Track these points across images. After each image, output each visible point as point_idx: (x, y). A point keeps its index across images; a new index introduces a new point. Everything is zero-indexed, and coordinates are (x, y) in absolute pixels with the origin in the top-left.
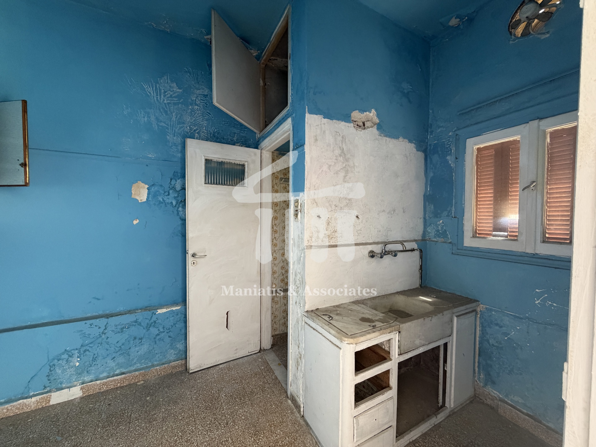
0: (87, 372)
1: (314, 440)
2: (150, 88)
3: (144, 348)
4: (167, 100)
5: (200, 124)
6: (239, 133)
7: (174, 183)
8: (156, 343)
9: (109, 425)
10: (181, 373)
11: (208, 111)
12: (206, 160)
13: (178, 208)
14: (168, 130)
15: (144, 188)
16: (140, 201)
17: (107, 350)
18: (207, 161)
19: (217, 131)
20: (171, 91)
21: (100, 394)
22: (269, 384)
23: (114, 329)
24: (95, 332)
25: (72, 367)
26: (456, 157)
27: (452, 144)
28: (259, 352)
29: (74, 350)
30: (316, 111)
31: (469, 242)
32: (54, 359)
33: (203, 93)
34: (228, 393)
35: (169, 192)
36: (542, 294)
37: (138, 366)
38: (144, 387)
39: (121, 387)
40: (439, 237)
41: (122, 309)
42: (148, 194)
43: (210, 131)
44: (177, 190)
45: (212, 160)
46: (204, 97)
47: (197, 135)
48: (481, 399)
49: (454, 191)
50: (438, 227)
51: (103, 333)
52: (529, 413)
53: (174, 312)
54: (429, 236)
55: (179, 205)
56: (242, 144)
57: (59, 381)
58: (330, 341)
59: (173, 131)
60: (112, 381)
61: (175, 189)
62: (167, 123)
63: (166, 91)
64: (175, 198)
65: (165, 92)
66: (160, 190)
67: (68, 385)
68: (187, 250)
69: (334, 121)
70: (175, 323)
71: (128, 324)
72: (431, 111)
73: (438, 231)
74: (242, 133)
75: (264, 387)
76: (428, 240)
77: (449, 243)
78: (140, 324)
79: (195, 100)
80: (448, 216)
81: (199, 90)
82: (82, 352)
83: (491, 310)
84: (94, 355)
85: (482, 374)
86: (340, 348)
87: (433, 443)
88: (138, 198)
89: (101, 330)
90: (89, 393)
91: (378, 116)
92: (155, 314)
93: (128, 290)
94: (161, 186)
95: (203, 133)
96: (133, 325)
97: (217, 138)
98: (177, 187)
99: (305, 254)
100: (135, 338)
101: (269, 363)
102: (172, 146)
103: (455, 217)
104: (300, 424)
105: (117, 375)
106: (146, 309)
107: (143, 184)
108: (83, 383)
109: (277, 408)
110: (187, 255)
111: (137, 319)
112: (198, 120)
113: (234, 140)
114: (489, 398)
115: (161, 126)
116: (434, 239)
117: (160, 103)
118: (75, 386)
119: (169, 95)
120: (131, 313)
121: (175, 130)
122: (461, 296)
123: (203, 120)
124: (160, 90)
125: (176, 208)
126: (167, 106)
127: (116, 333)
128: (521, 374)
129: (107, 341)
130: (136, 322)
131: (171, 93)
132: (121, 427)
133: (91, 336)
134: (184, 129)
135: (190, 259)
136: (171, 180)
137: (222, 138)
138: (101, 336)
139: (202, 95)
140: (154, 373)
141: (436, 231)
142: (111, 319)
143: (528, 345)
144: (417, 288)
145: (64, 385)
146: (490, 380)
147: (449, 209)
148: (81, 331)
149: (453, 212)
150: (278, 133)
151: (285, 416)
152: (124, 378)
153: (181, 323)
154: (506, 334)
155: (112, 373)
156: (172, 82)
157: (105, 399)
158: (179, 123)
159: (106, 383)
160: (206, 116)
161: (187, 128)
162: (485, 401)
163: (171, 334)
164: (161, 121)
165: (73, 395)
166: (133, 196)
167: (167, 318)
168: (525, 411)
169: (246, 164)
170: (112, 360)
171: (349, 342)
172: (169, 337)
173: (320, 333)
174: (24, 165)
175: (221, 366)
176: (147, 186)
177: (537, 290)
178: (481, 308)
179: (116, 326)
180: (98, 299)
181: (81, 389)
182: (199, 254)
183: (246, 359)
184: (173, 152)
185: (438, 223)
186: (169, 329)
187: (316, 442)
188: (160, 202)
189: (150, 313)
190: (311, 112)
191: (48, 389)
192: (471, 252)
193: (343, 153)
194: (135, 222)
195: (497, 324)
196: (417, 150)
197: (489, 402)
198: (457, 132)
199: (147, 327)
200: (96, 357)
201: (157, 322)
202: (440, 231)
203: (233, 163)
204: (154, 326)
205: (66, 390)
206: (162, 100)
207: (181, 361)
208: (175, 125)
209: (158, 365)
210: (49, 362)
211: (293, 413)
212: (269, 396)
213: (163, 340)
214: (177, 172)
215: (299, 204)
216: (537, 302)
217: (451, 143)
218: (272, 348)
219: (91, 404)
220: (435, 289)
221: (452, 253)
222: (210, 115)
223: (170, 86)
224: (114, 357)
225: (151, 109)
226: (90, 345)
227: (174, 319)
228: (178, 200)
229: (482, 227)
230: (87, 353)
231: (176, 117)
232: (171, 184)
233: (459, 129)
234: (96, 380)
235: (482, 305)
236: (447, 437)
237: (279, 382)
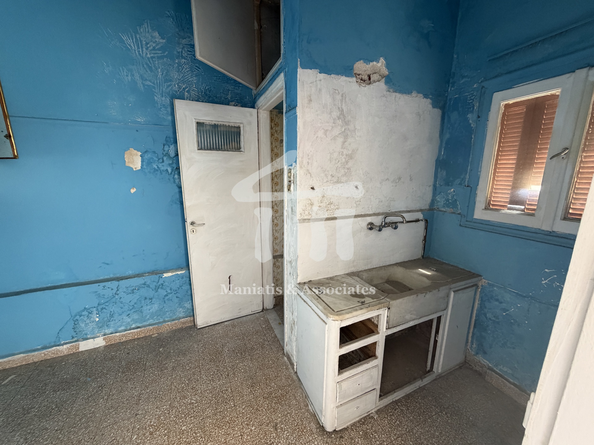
0: (107, 325)
1: (304, 394)
2: (130, 40)
3: (155, 307)
4: (150, 54)
5: (190, 81)
6: (233, 89)
7: (168, 149)
8: (165, 302)
9: (127, 370)
10: (190, 328)
11: (197, 65)
12: (197, 123)
13: (174, 175)
14: (155, 89)
15: (137, 155)
16: (134, 170)
17: (122, 308)
18: (199, 125)
19: (208, 89)
20: (154, 43)
21: (120, 344)
22: (268, 341)
23: (125, 291)
24: (108, 293)
25: (93, 322)
26: (478, 116)
27: (476, 99)
28: (262, 311)
29: (92, 308)
30: (310, 64)
31: (479, 214)
32: (76, 316)
33: (190, 43)
34: (231, 348)
35: (163, 159)
36: (550, 274)
37: (151, 321)
38: (158, 339)
39: (138, 339)
40: (448, 207)
41: (131, 272)
42: (142, 162)
43: (200, 89)
44: (171, 156)
45: (204, 123)
46: (191, 47)
47: (187, 94)
48: (471, 366)
49: (471, 156)
50: (448, 196)
51: (116, 294)
52: (516, 383)
53: (179, 276)
54: (437, 206)
55: (175, 172)
56: (238, 102)
57: (84, 333)
58: (318, 315)
59: (161, 91)
60: (129, 334)
61: (169, 155)
62: (153, 81)
63: (147, 42)
64: (170, 165)
65: (147, 44)
66: (153, 157)
67: (92, 336)
68: (185, 218)
69: (333, 76)
70: (181, 285)
71: (137, 286)
72: (455, 56)
73: (448, 200)
74: (237, 89)
75: (264, 344)
76: (436, 210)
77: (458, 214)
78: (148, 286)
79: (182, 52)
80: (460, 184)
81: (185, 38)
82: (100, 310)
83: (493, 286)
84: (111, 312)
85: (474, 344)
86: (326, 323)
87: (414, 403)
88: (131, 166)
89: (114, 291)
90: (111, 342)
91: (388, 66)
92: (162, 277)
93: (134, 256)
94: (154, 152)
95: (192, 91)
96: (142, 287)
97: (210, 97)
98: (170, 153)
99: (297, 227)
100: (146, 298)
101: (270, 322)
102: (161, 108)
103: (468, 186)
104: (293, 379)
105: (134, 329)
106: (153, 273)
107: (135, 151)
108: (105, 335)
109: (274, 364)
110: (186, 223)
111: (145, 282)
112: (187, 77)
113: (227, 98)
114: (479, 365)
115: (147, 85)
116: (442, 209)
117: (143, 57)
118: (99, 337)
119: (152, 48)
120: (139, 277)
121: (162, 89)
122: (464, 270)
123: (192, 76)
124: (141, 41)
125: (172, 175)
126: (151, 62)
127: (128, 294)
128: (514, 348)
129: (121, 300)
130: (144, 284)
131: (154, 45)
132: (137, 373)
133: (106, 297)
134: (172, 87)
135: (189, 228)
136: (164, 146)
137: (214, 96)
138: (115, 297)
139: (188, 45)
140: (166, 328)
141: (445, 200)
142: (122, 282)
143: (526, 322)
144: (419, 259)
145: (89, 336)
146: (482, 350)
147: (462, 177)
148: (96, 292)
149: (467, 180)
150: (272, 90)
151: (280, 371)
152: (140, 331)
153: (187, 285)
154: (505, 310)
155: (129, 327)
156: (153, 30)
157: (125, 348)
158: (166, 81)
159: (125, 335)
160: (195, 71)
161: (175, 86)
162: (474, 367)
163: (178, 295)
164: (146, 80)
165: (98, 344)
166: (127, 164)
167: (173, 281)
168: (512, 381)
169: (241, 126)
170: (127, 316)
171: (334, 319)
172: (177, 297)
173: (309, 306)
174: (8, 136)
175: (226, 323)
176: (140, 153)
177: (546, 270)
178: (483, 282)
179: (127, 288)
180: (108, 264)
181: (104, 339)
182: (197, 222)
183: (249, 318)
184: (163, 114)
185: (449, 191)
186: (176, 291)
187: (305, 396)
188: (155, 170)
189: (157, 277)
190: (303, 67)
191: (76, 339)
192: (481, 225)
193: (342, 115)
194: (133, 191)
195: (497, 300)
196: (434, 107)
197: (478, 368)
198: (483, 84)
199: (155, 289)
200: (113, 314)
201: (164, 284)
202: (450, 201)
203: (227, 125)
204: (162, 288)
205: (92, 340)
206: (144, 55)
207: (189, 318)
208: (162, 83)
209: (168, 321)
210: (72, 318)
211: (287, 369)
212: (267, 353)
213: (171, 300)
214: (169, 138)
215: (292, 175)
216: (543, 282)
217: (474, 98)
218: (274, 308)
219: (113, 352)
220: (438, 261)
221: (460, 225)
222: (199, 70)
223: (151, 36)
224: (129, 314)
225: (133, 65)
226: (107, 304)
227: (179, 282)
228: (174, 167)
229: (497, 197)
230: (104, 310)
231: (162, 74)
232: (164, 151)
233: (485, 79)
234: (116, 333)
235: (484, 280)
236: (430, 398)
237: (278, 340)
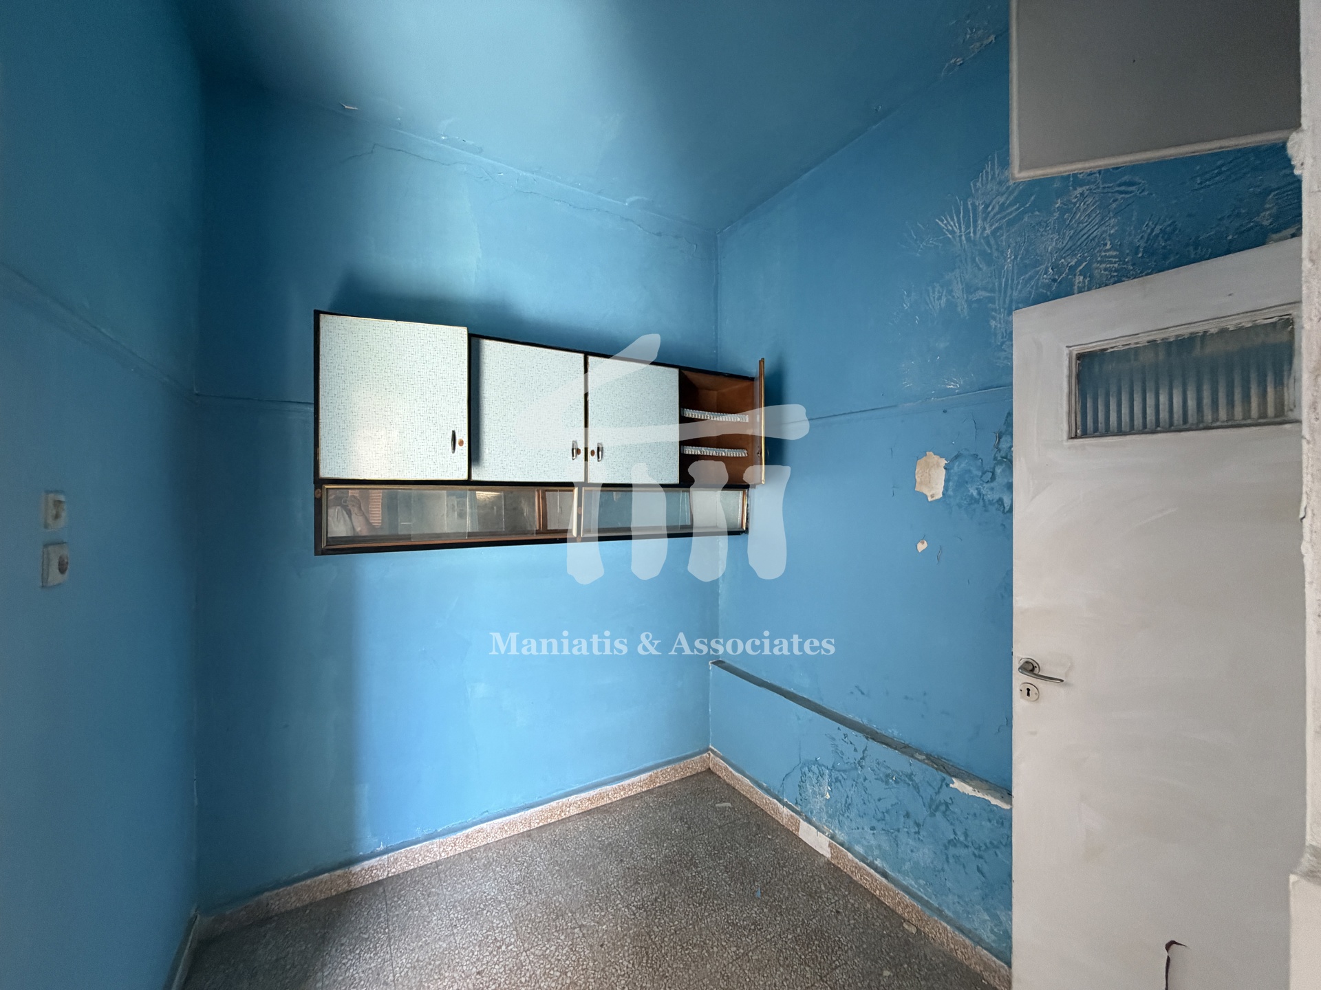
0: (839, 821)
2: (953, 220)
3: (925, 854)
4: (991, 225)
8: (947, 860)
11: (1125, 178)
12: (1078, 357)
14: (994, 303)
15: (938, 465)
16: (930, 499)
17: (865, 804)
18: (1086, 361)
19: (1163, 230)
20: (1002, 194)
21: (849, 880)
23: (875, 768)
24: (849, 753)
25: (823, 796)
29: (825, 766)
32: (805, 764)
35: (993, 473)
37: (913, 884)
38: (907, 942)
39: (881, 903)
41: (894, 733)
42: (947, 481)
43: (1131, 244)
45: (1104, 350)
47: (1081, 278)
51: (859, 764)
57: (808, 806)
59: (1007, 300)
61: (1011, 461)
62: (991, 285)
63: (988, 202)
64: (1009, 486)
65: (987, 206)
66: (972, 468)
67: (818, 824)
70: (996, 843)
71: (896, 772)
82: (833, 779)
84: (848, 797)
88: (925, 491)
89: (858, 757)
90: (838, 864)
92: (948, 785)
94: (975, 456)
95: (1102, 262)
96: (905, 782)
97: (1167, 253)
100: (908, 816)
102: (1003, 343)
106: (936, 761)
107: (936, 458)
108: (833, 838)
110: (1013, 658)
111: (912, 774)
113: (1255, 226)
115: (977, 301)
117: (974, 243)
118: (824, 833)
119: (996, 209)
120: (903, 753)
124: (975, 208)
126: (993, 242)
127: (878, 779)
129: (865, 784)
130: (910, 776)
133: (845, 759)
134: (1038, 279)
137: (1187, 244)
138: (857, 769)
140: (939, 933)
142: (872, 744)
145: (814, 820)
148: (834, 739)
152: (887, 888)
155: (870, 858)
156: (1004, 168)
157: (845, 896)
158: (1024, 269)
159: (861, 869)
160: (1115, 200)
161: (1046, 272)
163: (984, 866)
164: (976, 290)
165: (821, 847)
166: (918, 488)
167: (976, 815)
169: (1297, 313)
170: (871, 830)
172: (980, 871)
176: (943, 462)
179: (879, 764)
180: (862, 693)
181: (830, 846)
184: (1006, 358)
186: (979, 849)
188: (973, 501)
191: (798, 809)
194: (922, 547)
199: (930, 806)
200: (850, 804)
201: (950, 808)
204: (945, 815)
205: (815, 830)
206: (979, 234)
207: (997, 960)
208: (1012, 279)
209: (950, 922)
210: (800, 765)
213: (964, 866)
222: (1132, 188)
223: (999, 182)
224: (874, 828)
225: (954, 269)
226: (843, 775)
227: (991, 829)
230: (839, 785)
231: (1016, 258)
234: (848, 850)
